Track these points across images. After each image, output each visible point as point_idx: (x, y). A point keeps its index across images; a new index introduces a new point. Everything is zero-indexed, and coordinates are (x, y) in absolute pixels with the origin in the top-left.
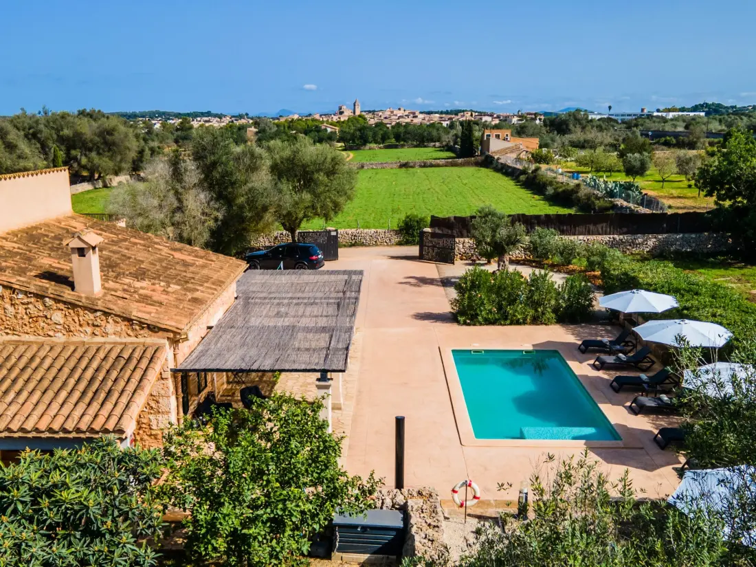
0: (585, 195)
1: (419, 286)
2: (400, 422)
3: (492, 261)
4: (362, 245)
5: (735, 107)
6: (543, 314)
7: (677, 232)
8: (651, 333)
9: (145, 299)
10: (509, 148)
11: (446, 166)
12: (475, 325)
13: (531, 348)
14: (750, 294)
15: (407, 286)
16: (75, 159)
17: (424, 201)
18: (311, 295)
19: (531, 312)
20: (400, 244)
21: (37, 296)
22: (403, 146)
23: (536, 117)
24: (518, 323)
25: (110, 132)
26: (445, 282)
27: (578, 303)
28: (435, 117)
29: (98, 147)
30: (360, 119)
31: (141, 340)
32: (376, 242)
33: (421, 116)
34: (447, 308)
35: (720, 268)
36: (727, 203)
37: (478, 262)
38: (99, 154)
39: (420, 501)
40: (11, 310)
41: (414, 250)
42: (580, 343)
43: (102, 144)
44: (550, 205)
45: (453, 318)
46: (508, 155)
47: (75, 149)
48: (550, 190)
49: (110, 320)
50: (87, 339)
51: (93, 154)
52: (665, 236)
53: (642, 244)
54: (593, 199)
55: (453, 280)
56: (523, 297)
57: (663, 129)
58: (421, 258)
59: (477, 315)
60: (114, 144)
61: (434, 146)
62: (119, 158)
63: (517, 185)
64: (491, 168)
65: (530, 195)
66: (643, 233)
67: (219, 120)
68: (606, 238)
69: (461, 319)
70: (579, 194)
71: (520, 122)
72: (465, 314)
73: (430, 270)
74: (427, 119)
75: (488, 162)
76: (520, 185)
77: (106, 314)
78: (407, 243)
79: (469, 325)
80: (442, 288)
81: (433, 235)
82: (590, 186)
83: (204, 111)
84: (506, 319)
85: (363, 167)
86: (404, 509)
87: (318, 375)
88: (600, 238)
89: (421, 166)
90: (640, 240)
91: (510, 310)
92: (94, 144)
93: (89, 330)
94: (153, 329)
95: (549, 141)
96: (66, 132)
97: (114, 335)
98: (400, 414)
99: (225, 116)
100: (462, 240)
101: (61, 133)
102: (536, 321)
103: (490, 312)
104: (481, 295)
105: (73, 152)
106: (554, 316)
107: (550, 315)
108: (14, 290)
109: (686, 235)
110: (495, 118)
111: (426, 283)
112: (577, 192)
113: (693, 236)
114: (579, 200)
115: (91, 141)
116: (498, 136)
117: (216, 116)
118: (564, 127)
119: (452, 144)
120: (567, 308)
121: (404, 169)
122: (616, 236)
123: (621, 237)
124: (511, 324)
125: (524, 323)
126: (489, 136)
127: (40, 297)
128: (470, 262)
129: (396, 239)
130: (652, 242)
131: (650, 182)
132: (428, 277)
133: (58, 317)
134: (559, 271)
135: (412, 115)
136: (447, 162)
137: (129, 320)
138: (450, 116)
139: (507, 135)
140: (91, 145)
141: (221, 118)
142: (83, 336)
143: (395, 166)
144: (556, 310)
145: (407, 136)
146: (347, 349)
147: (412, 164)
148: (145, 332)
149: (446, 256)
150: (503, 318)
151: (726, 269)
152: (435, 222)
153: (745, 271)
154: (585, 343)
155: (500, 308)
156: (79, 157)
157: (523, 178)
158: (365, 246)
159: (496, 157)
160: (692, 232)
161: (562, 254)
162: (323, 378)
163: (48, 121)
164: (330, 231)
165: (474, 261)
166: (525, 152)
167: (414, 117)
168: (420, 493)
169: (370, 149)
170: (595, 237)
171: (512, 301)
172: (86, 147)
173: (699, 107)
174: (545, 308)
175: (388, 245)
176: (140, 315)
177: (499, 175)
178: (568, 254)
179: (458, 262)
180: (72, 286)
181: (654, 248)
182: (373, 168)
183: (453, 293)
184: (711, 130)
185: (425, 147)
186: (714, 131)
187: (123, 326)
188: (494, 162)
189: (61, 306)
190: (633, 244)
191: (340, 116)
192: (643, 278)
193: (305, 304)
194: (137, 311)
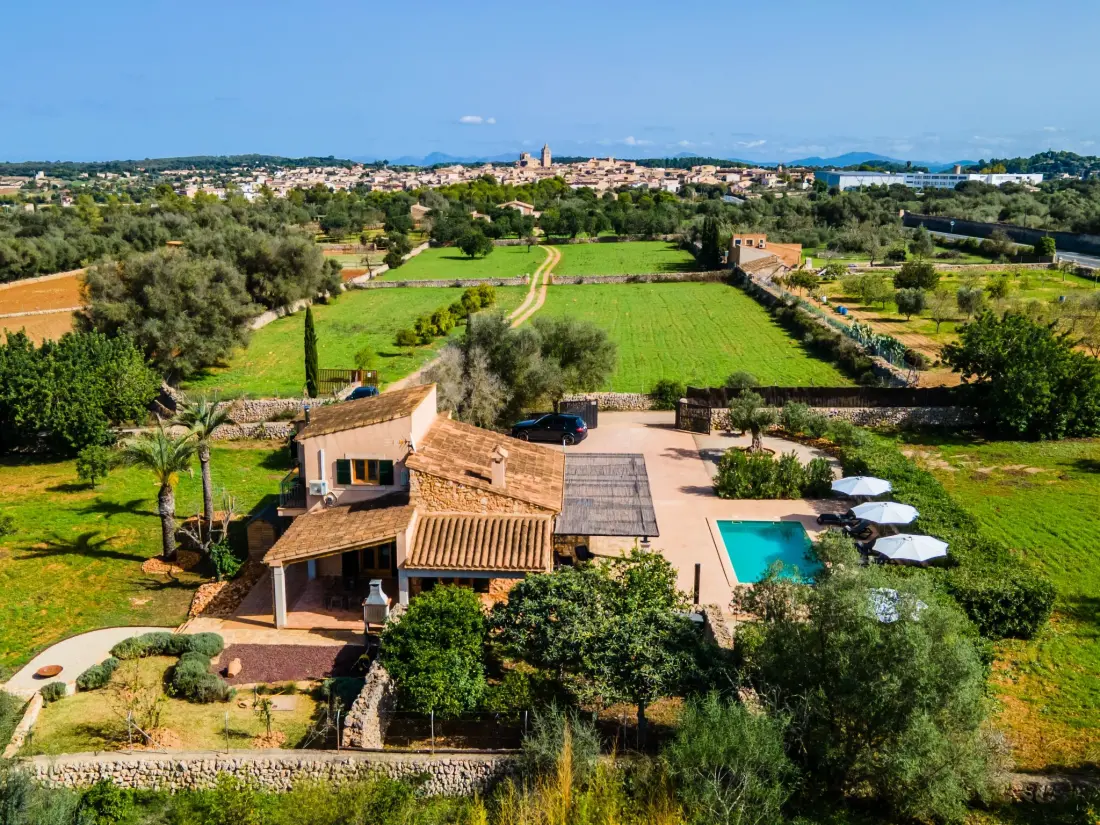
0: (846, 348)
1: (680, 459)
2: (698, 567)
3: (746, 432)
4: (615, 409)
5: (1094, 158)
6: (791, 490)
7: (926, 407)
8: (863, 512)
9: (528, 488)
10: (762, 260)
11: (685, 281)
12: (733, 499)
13: (779, 520)
14: (976, 472)
15: (668, 459)
16: (257, 283)
17: (668, 345)
18: (611, 478)
19: (781, 489)
20: (653, 409)
21: (472, 487)
22: (624, 239)
23: (803, 177)
24: (769, 498)
25: (298, 252)
26: (704, 455)
27: (820, 480)
28: (658, 173)
29: (284, 270)
30: (556, 182)
31: (534, 515)
32: (629, 407)
33: (639, 170)
34: (708, 483)
35: (959, 444)
36: (974, 378)
37: (732, 432)
38: (285, 278)
39: (712, 610)
40: (456, 495)
41: (670, 417)
42: (818, 515)
43: (289, 267)
44: (809, 357)
45: (714, 492)
46: (763, 270)
47: (257, 272)
48: (809, 337)
49: (516, 502)
50: (500, 514)
51: (279, 279)
52: (914, 409)
53: (892, 416)
54: (853, 355)
55: (710, 453)
56: (774, 477)
57: (970, 218)
58: (676, 427)
59: (735, 490)
60: (302, 265)
61: (665, 239)
62: (306, 282)
63: (772, 321)
64: (741, 289)
65: (787, 339)
66: (893, 406)
67: (348, 171)
68: (857, 410)
69: (722, 494)
70: (839, 347)
71: (780, 185)
72: (724, 489)
73: (686, 440)
74: (647, 175)
75: (737, 279)
76: (776, 321)
77: (514, 499)
78: (661, 408)
79: (728, 498)
80: (701, 461)
81: (690, 406)
82: (852, 337)
83: (323, 156)
84: (759, 494)
85: (580, 282)
86: (703, 614)
87: (642, 539)
88: (851, 410)
89: (654, 281)
90: (890, 413)
91: (762, 486)
92: (280, 267)
93: (502, 509)
94: (542, 508)
95: (817, 239)
96: (248, 252)
97: (518, 512)
98: (698, 563)
99: (356, 165)
100: (717, 410)
101: (243, 254)
102: (784, 496)
103: (746, 488)
104: (738, 473)
105: (256, 276)
106: (798, 491)
107: (796, 491)
108: (459, 484)
109: (935, 409)
110: (745, 176)
111: (686, 456)
112: (838, 344)
113: (941, 409)
114: (839, 353)
115: (276, 262)
116: (750, 243)
117: (343, 164)
118: (837, 216)
119: (689, 239)
120: (810, 486)
121: (633, 285)
122: (866, 409)
123: (871, 409)
124: (764, 498)
125: (775, 498)
126: (738, 242)
127: (475, 488)
128: (725, 432)
129: (649, 404)
130: (901, 415)
131: (927, 321)
132: (686, 448)
133: (484, 501)
134: (809, 445)
135: (625, 169)
136: (687, 276)
137: (528, 503)
138: (680, 171)
139: (761, 241)
140: (275, 267)
141: (350, 168)
142: (499, 513)
143: (621, 280)
144: (802, 487)
145: (630, 226)
146: (655, 521)
147: (641, 279)
148: (537, 510)
149: (700, 426)
150: (756, 493)
151: (965, 446)
152: (692, 393)
153: (982, 448)
154: (823, 516)
155: (754, 484)
156: (261, 281)
157: (779, 310)
158: (619, 410)
159: (748, 273)
160: (941, 406)
161: (812, 428)
162: (645, 541)
163: (227, 240)
164: (590, 401)
165: (728, 431)
166: (783, 268)
167: (628, 172)
168: (710, 606)
169: (580, 243)
170: (846, 409)
171: (766, 479)
172: (272, 271)
173: (1041, 157)
174: (792, 486)
175: (641, 410)
176: (535, 500)
177: (750, 302)
178: (817, 428)
179: (714, 432)
180: (490, 481)
181: (903, 420)
182: (594, 283)
183: (713, 469)
184: (1030, 225)
185: (653, 240)
186: (1033, 227)
187: (523, 507)
188: (746, 281)
189: (487, 494)
190: (883, 416)
191: (523, 169)
192: (872, 464)
193: (611, 486)
194: (533, 498)
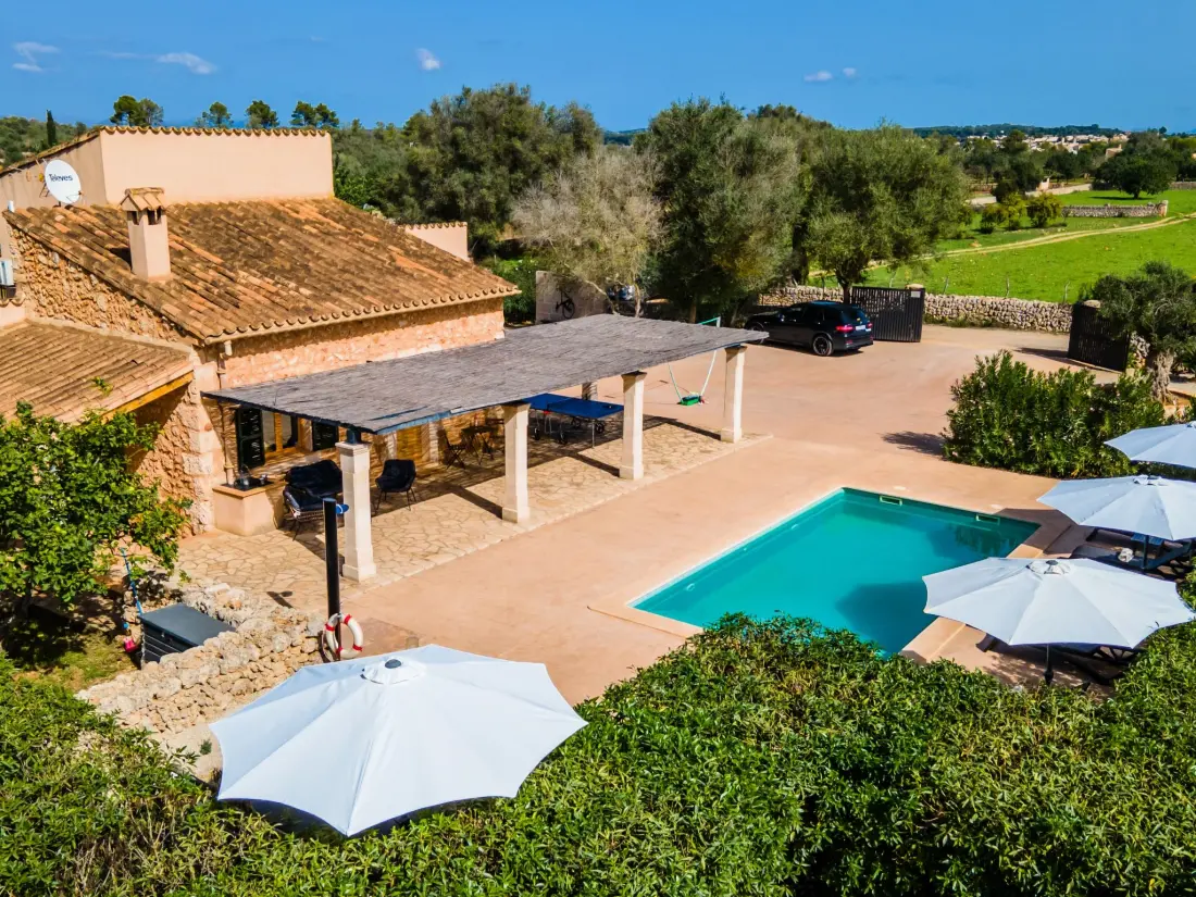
4: (1006, 326)
12: (967, 463)
13: (994, 513)
21: (83, 269)
24: (1054, 474)
31: (170, 344)
32: (1032, 323)
49: (144, 310)
50: (124, 335)
58: (1072, 355)
59: (972, 444)
69: (948, 449)
77: (140, 303)
79: (957, 460)
83: (1085, 125)
84: (1031, 461)
91: (1036, 444)
93: (127, 324)
94: (180, 329)
97: (149, 334)
103: (1003, 442)
108: (67, 261)
127: (87, 272)
133: (102, 302)
137: (160, 315)
142: (123, 332)
148: (174, 333)
150: (1025, 458)
158: (1012, 328)
164: (910, 289)
175: (1054, 332)
176: (171, 309)
187: (155, 323)
189: (104, 287)
